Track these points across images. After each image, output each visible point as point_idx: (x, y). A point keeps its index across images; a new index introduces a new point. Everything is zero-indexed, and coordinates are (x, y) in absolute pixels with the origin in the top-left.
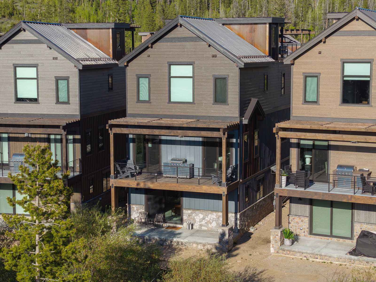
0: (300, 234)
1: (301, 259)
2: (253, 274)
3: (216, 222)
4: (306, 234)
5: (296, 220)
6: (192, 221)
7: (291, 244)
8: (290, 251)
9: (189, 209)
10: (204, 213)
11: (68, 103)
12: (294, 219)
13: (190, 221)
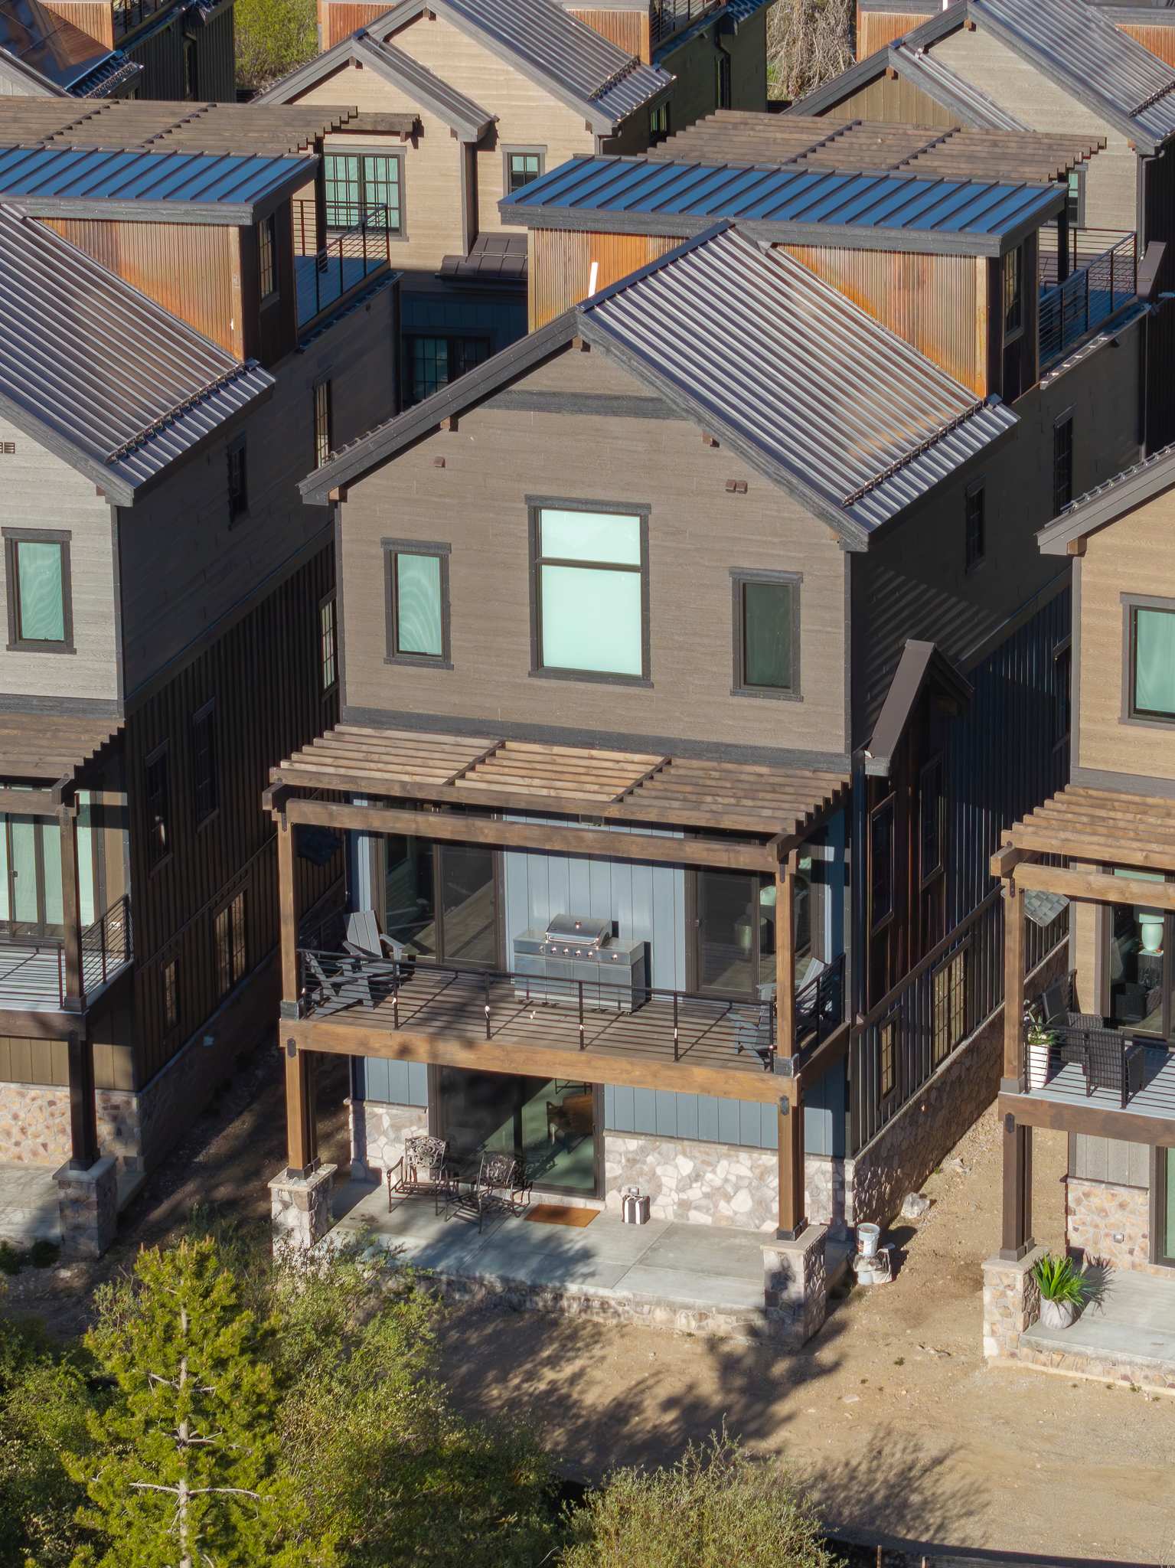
0: (1113, 1259)
1: (1109, 1387)
2: (903, 1472)
3: (752, 1196)
4: (1137, 1260)
5: (1095, 1201)
6: (646, 1186)
7: (1070, 1320)
8: (1063, 1353)
9: (633, 1133)
10: (697, 1155)
11: (65, 645)
12: (1087, 1195)
13: (638, 1183)
